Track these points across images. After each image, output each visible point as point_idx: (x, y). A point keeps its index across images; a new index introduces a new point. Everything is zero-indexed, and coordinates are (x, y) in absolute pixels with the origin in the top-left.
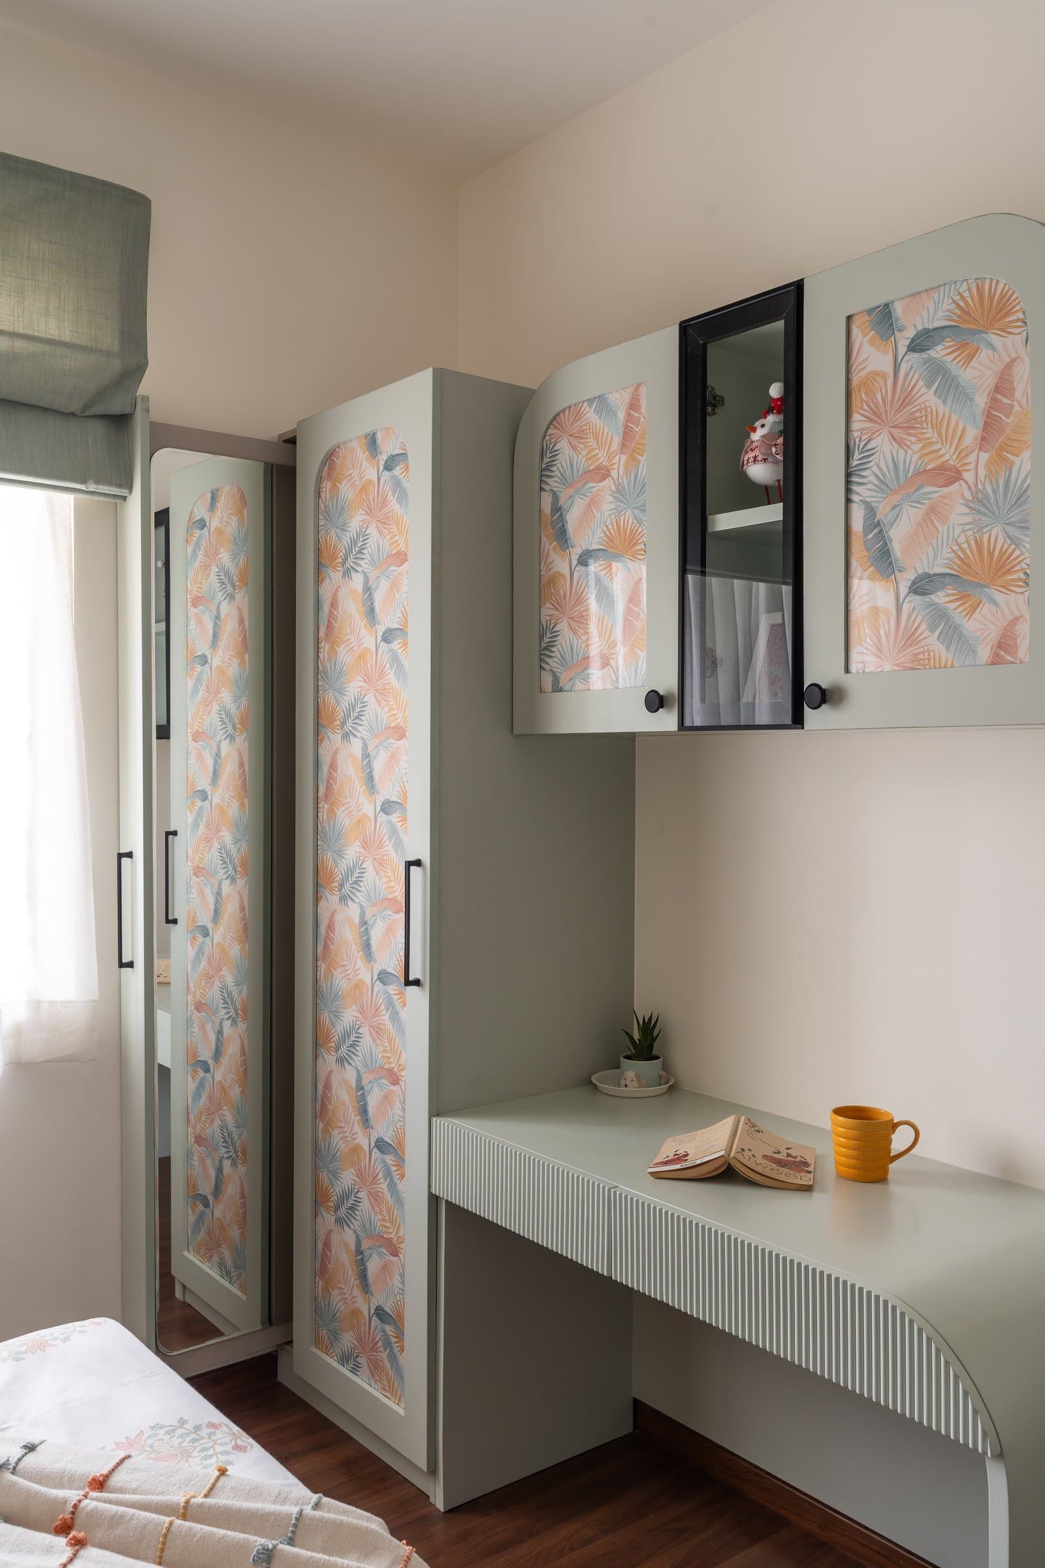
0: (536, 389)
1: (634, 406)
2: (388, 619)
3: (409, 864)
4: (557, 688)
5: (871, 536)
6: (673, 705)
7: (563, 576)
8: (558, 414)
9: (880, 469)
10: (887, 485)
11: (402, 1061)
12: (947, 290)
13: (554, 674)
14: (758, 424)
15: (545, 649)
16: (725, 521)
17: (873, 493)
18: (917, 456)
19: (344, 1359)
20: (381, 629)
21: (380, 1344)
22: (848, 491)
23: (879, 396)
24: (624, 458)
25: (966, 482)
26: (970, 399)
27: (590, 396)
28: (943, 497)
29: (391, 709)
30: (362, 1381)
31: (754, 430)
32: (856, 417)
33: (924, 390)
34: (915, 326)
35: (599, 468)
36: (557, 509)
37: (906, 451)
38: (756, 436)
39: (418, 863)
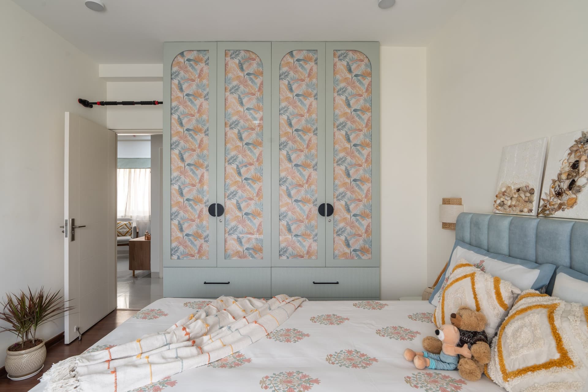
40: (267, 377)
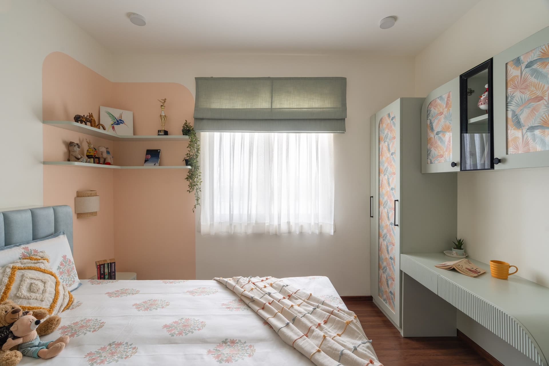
0: (426, 97)
1: (449, 97)
2: (392, 151)
3: (395, 201)
4: (431, 163)
5: (514, 119)
6: (459, 165)
7: (432, 138)
8: (431, 102)
9: (517, 101)
10: (519, 105)
11: (395, 241)
12: (538, 49)
13: (430, 159)
14: (483, 95)
15: (429, 154)
16: (472, 120)
17: (514, 107)
18: (529, 95)
19: (384, 300)
20: (391, 153)
21: (391, 299)
22: (507, 108)
23: (516, 82)
24: (446, 109)
25: (545, 100)
26: (546, 77)
27: (438, 97)
28: (537, 105)
29: (393, 169)
30: (387, 305)
31: (482, 97)
32: (509, 88)
33: (531, 77)
34: (527, 61)
35: (440, 113)
36: (431, 123)
37: (525, 95)
38: (482, 98)
39: (397, 201)
40: (199, 329)
